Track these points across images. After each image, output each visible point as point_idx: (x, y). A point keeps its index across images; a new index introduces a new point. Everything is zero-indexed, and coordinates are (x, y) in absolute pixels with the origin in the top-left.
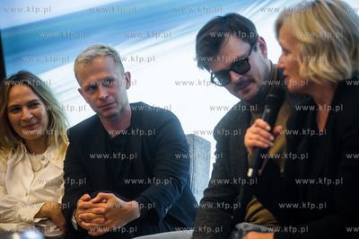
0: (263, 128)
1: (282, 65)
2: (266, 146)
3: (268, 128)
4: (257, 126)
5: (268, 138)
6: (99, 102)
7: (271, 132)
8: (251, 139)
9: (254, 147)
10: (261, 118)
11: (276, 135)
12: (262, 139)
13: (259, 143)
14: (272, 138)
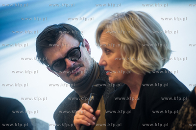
0: (88, 110)
1: (104, 63)
2: (89, 124)
3: (92, 110)
4: (84, 109)
5: (91, 119)
7: (94, 113)
8: (78, 119)
9: (81, 125)
10: (87, 103)
11: (97, 117)
12: (87, 119)
13: (84, 122)
14: (94, 118)
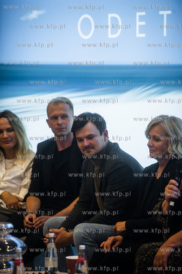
6: (57, 126)
